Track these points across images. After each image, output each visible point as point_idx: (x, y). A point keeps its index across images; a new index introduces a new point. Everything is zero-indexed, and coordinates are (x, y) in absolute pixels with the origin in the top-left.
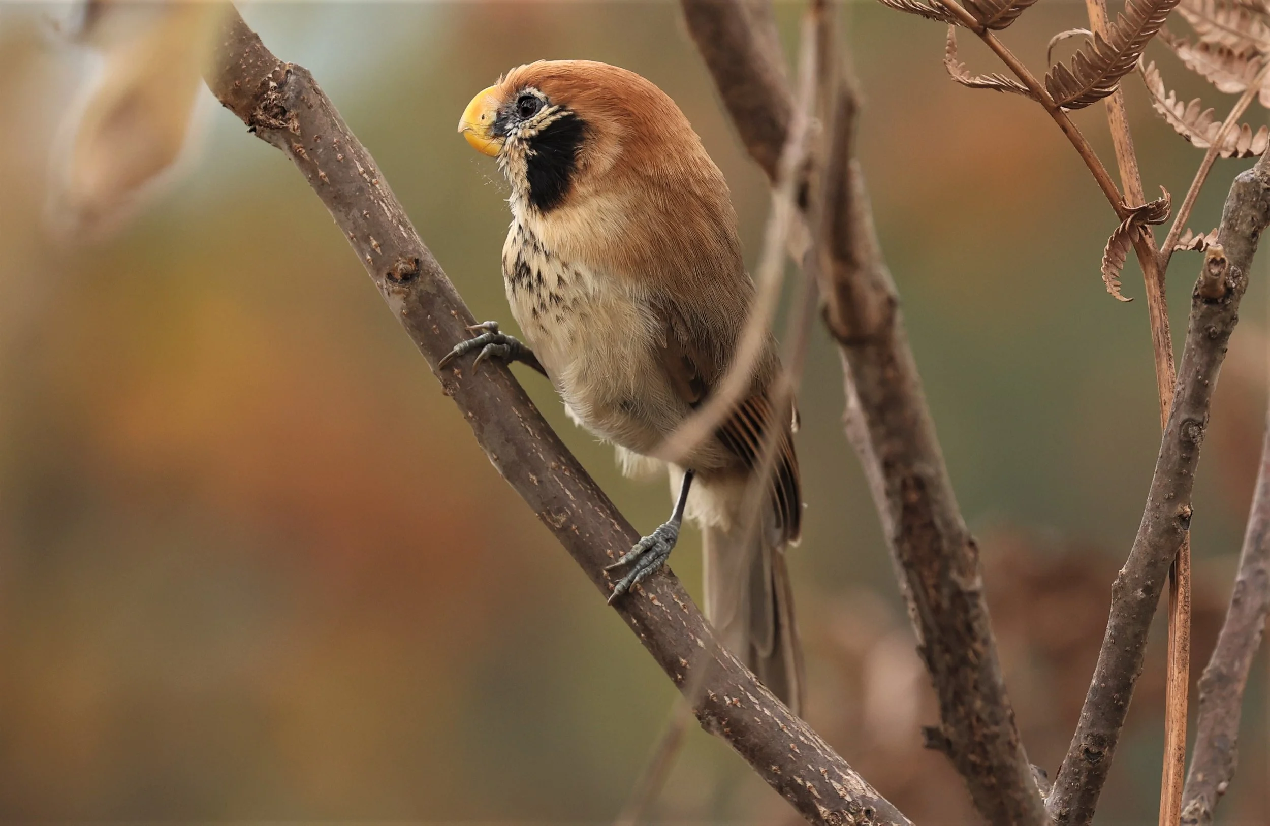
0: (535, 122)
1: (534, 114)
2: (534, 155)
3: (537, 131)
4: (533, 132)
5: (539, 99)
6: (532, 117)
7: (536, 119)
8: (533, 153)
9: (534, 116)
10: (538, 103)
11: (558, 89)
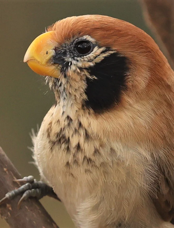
0: (92, 58)
1: (90, 52)
2: (94, 79)
3: (94, 64)
4: (92, 64)
5: (92, 43)
6: (88, 54)
7: (92, 56)
8: (94, 77)
9: (90, 54)
10: (92, 45)
11: (103, 37)
